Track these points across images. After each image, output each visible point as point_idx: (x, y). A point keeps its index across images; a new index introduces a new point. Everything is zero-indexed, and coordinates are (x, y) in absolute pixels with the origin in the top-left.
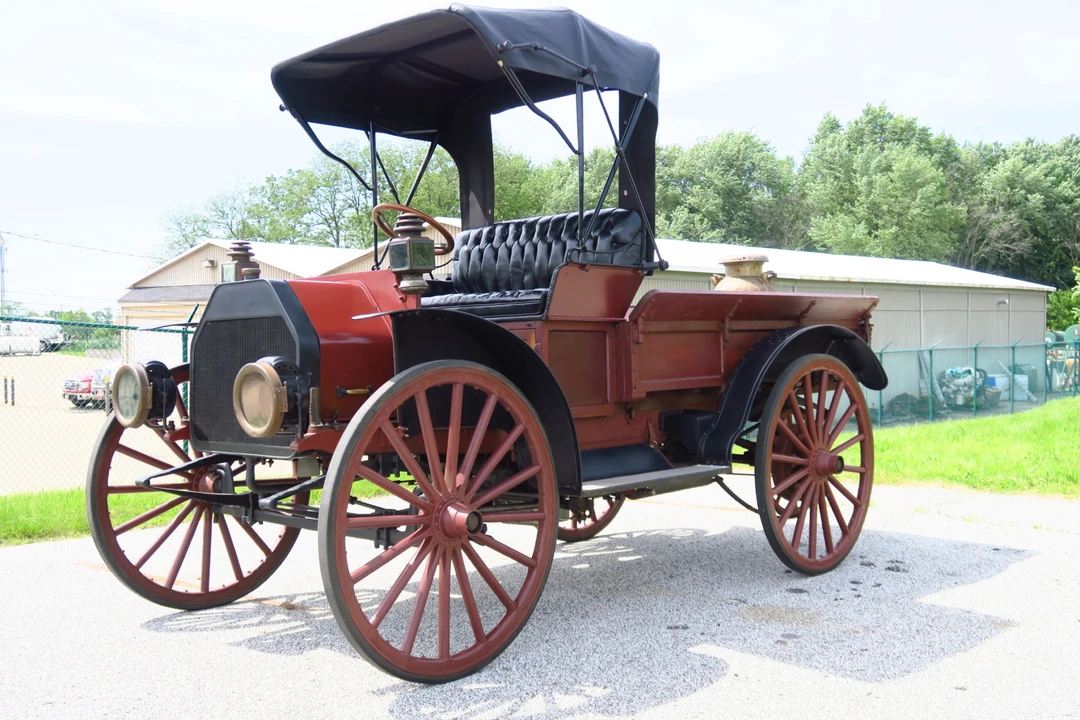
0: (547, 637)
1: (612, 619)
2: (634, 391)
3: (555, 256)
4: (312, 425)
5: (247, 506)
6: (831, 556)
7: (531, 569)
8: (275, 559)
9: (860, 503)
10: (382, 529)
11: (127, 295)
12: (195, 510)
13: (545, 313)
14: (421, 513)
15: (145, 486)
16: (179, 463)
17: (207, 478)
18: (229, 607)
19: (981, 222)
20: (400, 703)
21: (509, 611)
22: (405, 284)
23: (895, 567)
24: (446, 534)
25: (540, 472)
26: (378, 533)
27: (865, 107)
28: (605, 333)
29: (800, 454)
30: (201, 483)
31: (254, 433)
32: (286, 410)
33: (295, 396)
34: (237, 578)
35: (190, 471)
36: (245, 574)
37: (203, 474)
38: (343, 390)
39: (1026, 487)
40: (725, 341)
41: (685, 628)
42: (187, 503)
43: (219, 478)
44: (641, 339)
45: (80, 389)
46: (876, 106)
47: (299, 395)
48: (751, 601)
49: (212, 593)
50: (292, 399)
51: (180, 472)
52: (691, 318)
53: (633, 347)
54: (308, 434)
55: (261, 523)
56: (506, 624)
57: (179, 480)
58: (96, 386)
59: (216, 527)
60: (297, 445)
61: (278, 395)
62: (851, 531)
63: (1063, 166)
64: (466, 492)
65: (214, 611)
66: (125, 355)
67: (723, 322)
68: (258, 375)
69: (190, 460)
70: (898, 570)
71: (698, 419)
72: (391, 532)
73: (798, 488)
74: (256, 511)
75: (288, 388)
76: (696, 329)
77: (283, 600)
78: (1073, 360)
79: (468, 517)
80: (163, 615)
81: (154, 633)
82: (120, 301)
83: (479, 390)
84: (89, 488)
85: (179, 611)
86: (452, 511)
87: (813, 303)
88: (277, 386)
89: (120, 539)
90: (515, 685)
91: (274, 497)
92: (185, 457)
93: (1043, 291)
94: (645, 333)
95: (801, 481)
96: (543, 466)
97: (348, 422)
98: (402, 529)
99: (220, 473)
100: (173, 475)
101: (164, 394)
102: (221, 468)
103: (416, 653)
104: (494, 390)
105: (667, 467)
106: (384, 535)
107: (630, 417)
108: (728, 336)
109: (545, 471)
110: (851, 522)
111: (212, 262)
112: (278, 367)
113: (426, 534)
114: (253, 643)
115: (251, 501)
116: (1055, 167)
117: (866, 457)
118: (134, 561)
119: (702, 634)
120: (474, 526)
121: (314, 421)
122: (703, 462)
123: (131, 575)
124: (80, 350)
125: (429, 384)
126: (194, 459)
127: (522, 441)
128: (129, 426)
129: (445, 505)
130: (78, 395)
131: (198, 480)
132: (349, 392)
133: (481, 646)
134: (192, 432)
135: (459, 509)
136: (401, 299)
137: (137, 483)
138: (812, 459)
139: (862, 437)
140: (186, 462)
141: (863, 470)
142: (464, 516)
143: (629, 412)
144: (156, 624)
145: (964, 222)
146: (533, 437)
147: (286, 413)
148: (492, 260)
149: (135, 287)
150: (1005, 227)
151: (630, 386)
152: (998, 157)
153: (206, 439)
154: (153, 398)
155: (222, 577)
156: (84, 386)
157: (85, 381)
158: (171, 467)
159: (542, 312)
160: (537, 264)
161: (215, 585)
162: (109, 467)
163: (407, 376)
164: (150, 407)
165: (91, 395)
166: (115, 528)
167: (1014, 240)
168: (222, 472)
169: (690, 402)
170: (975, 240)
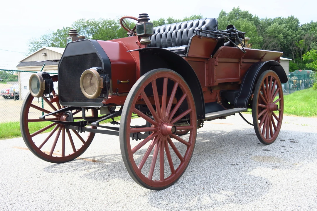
0: (191, 170)
1: (210, 162)
2: (215, 82)
3: (184, 36)
4: (110, 94)
5: (79, 126)
6: (272, 138)
7: (188, 147)
8: (87, 145)
9: (280, 120)
10: (135, 133)
11: (19, 64)
12: (59, 128)
13: (187, 54)
14: (153, 126)
15: (43, 119)
16: (53, 111)
17: (64, 116)
18: (72, 162)
19: (267, 42)
20: (150, 199)
21: (182, 162)
22: (142, 40)
23: (292, 141)
24: (163, 135)
25: (191, 112)
26: (133, 134)
27: (233, 8)
28: (204, 62)
29: (265, 104)
30: (61, 118)
31: (90, 97)
32: (103, 88)
33: (105, 82)
34: (74, 152)
35: (56, 114)
36: (77, 150)
37: (62, 115)
38: (119, 81)
39: (314, 115)
40: (241, 66)
41: (237, 165)
42: (56, 125)
43: (68, 116)
44: (217, 64)
45: (6, 93)
46: (236, 8)
47: (107, 82)
48: (254, 154)
49: (66, 157)
50: (105, 84)
51: (54, 114)
52: (231, 58)
53: (215, 67)
54: (109, 97)
55: (84, 132)
56: (181, 167)
57: (54, 117)
58: (11, 92)
59: (66, 134)
60: (105, 102)
61: (99, 81)
62: (277, 129)
63: (290, 26)
64: (169, 118)
65: (67, 163)
66: (19, 82)
67: (240, 59)
68: (91, 74)
69: (57, 110)
70: (295, 142)
71: (234, 92)
72: (139, 134)
73: (264, 115)
74: (83, 128)
75: (103, 79)
76: (232, 61)
77: (91, 159)
78: (296, 80)
79: (172, 128)
80: (49, 165)
81: (47, 173)
82: (17, 66)
83: (172, 81)
84: (21, 120)
85: (54, 164)
86: (165, 126)
87: (266, 54)
88: (99, 78)
89: (33, 138)
90: (189, 190)
91: (97, 122)
92: (55, 109)
93: (288, 60)
94: (219, 62)
95: (265, 113)
96: (192, 109)
97: (128, 93)
98: (143, 133)
99: (68, 115)
100: (51, 115)
101: (49, 85)
102: (69, 113)
103: (153, 179)
104: (177, 80)
105: (224, 110)
106: (136, 135)
107: (212, 92)
108: (242, 64)
109: (193, 111)
110: (277, 126)
111: (45, 54)
112: (98, 71)
113: (156, 134)
114: (85, 176)
115: (81, 124)
116: (288, 25)
117: (281, 105)
118: (38, 146)
119: (244, 167)
120: (174, 131)
121: (110, 93)
122: (237, 107)
123: (37, 151)
124: (4, 82)
125: (157, 77)
126: (58, 110)
127: (186, 100)
128: (36, 97)
129: (162, 123)
130: (5, 95)
131: (60, 117)
132: (122, 82)
133: (174, 175)
134: (60, 99)
135: (168, 125)
136: (139, 47)
137: (40, 118)
138: (268, 106)
139: (280, 99)
140: (55, 111)
141: (280, 110)
142: (170, 127)
143: (211, 90)
144: (47, 169)
145: (262, 41)
146: (189, 98)
147: (102, 89)
148: (160, 39)
149: (21, 62)
150: (273, 43)
151: (213, 81)
152: (271, 23)
153: (66, 101)
154: (45, 86)
155: (69, 151)
156: (7, 92)
157: (7, 91)
158: (51, 112)
159: (186, 54)
160: (177, 39)
161: (67, 154)
162: (28, 113)
163: (149, 74)
164: (44, 89)
165: (9, 95)
166: (31, 134)
167: (276, 47)
168: (69, 114)
169: (228, 87)
170: (265, 47)
